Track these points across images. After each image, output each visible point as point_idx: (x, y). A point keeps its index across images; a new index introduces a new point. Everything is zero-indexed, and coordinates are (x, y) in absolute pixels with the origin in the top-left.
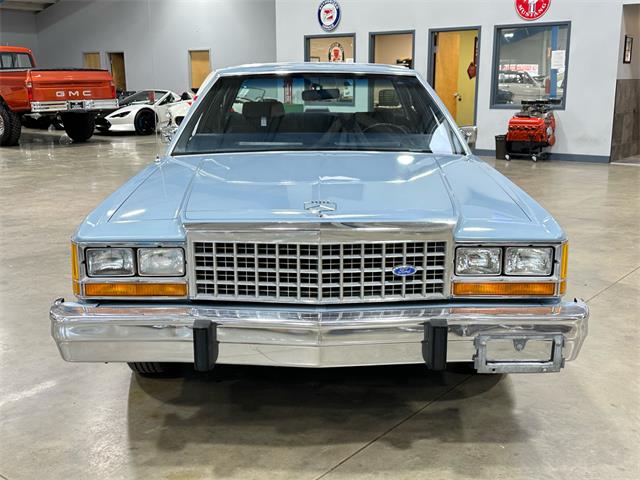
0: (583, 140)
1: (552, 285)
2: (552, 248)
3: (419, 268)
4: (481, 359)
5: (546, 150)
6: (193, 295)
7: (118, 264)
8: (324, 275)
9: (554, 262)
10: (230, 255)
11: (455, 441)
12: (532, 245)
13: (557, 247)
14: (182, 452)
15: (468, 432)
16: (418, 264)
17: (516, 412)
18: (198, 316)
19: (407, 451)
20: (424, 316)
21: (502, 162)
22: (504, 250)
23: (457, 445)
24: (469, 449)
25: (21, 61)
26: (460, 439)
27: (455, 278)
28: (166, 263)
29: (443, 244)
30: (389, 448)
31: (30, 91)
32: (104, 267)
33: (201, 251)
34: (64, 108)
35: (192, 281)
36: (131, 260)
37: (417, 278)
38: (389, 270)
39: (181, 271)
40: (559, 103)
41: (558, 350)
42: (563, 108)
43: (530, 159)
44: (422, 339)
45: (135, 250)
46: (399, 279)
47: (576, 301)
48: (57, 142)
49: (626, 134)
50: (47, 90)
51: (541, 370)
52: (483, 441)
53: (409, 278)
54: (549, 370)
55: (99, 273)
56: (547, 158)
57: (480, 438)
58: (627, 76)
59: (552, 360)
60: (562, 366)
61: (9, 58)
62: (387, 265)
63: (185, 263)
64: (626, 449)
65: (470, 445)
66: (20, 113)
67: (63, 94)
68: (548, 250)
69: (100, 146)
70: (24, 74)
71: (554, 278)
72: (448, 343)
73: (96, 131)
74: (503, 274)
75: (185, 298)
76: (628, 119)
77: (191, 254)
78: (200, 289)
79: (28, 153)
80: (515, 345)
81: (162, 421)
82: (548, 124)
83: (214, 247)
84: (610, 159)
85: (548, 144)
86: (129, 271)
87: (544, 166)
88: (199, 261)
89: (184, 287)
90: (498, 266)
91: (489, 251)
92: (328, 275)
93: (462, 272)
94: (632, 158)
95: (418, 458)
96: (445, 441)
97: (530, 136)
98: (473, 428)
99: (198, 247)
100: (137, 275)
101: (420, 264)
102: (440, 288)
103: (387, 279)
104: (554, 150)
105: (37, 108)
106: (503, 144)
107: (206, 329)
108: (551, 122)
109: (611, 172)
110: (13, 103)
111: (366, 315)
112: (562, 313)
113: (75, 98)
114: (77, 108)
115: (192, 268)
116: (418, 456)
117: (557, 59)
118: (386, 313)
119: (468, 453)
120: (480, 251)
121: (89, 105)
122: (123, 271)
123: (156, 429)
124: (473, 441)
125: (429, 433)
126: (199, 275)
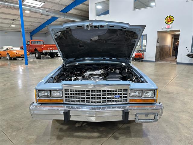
0: (149, 58)
1: (154, 100)
2: (154, 91)
3: (121, 96)
4: (137, 119)
5: (142, 60)
6: (64, 102)
7: (46, 94)
8: (97, 94)
9: (155, 94)
10: (73, 93)
11: (130, 137)
12: (149, 90)
13: (156, 90)
14: (62, 140)
15: (133, 134)
16: (120, 95)
17: (144, 127)
18: (66, 108)
19: (118, 141)
20: (122, 108)
21: (134, 62)
22: (142, 91)
23: (130, 138)
24: (133, 140)
25: (42, 43)
26: (131, 137)
27: (130, 98)
28: (58, 94)
29: (127, 90)
30: (113, 140)
31: (43, 48)
32: (42, 95)
33: (66, 91)
34: (49, 52)
35: (64, 99)
36: (49, 93)
37: (120, 98)
38: (113, 96)
39: (62, 96)
40: (145, 50)
41: (156, 117)
42: (146, 51)
43: (139, 61)
44: (122, 114)
45: (50, 91)
46: (116, 98)
47: (159, 103)
48: (48, 58)
49: (158, 56)
50: (46, 48)
51: (152, 122)
52: (136, 137)
53: (118, 98)
54: (154, 122)
55: (42, 96)
56: (142, 61)
57: (135, 136)
58: (158, 45)
59: (154, 119)
60: (157, 121)
61: (39, 42)
62: (113, 95)
63: (63, 94)
64: (172, 140)
65: (133, 138)
66: (41, 53)
67: (49, 49)
68: (153, 91)
69: (56, 59)
70: (41, 45)
71: (155, 98)
72: (129, 116)
73: (55, 56)
74: (142, 97)
75: (63, 103)
76: (158, 53)
77: (64, 92)
78: (66, 101)
79: (43, 60)
80: (145, 116)
81: (59, 130)
82: (143, 55)
83: (70, 91)
84: (155, 61)
85: (143, 58)
86: (49, 96)
87: (142, 62)
88: (66, 94)
89: (62, 100)
90: (141, 95)
91: (139, 91)
92: (98, 94)
93: (132, 96)
94: (159, 61)
95: (121, 143)
96: (127, 137)
97: (139, 57)
98: (134, 133)
99: (66, 90)
100: (51, 97)
101: (121, 95)
102: (126, 101)
103: (113, 98)
104: (144, 60)
105: (44, 52)
106: (134, 59)
107: (67, 113)
108: (143, 54)
109: (155, 64)
110: (39, 51)
111: (108, 108)
112: (156, 107)
113: (51, 50)
114: (52, 51)
115: (64, 95)
116: (120, 142)
117: (144, 42)
118: (113, 107)
119: (133, 141)
120: (136, 91)
121: (54, 51)
122: (47, 96)
123: (57, 133)
124: (134, 137)
125: (123, 135)
126: (66, 97)
